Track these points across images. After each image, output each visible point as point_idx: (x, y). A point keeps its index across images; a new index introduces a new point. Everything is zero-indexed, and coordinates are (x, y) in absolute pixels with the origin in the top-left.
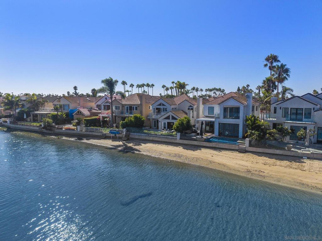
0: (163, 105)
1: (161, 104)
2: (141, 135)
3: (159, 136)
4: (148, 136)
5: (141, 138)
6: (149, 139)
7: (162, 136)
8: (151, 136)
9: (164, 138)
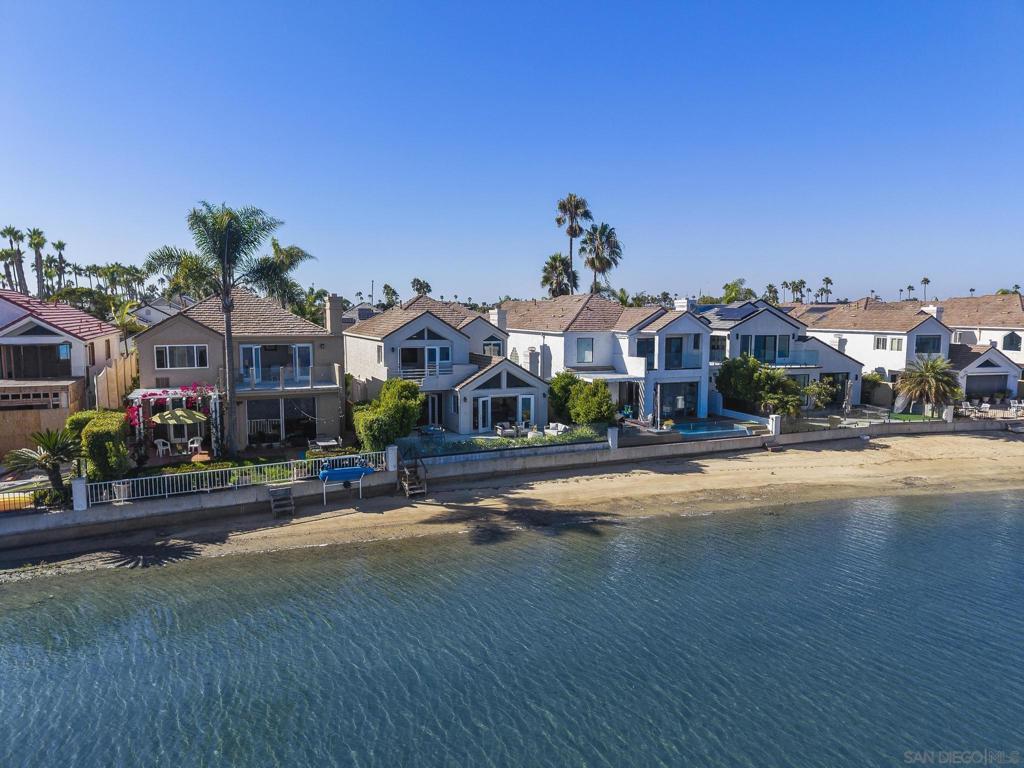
1: (422, 332)
2: (468, 460)
3: (543, 450)
4: (502, 457)
5: (475, 471)
6: (508, 469)
7: (554, 449)
8: (514, 457)
9: (565, 452)
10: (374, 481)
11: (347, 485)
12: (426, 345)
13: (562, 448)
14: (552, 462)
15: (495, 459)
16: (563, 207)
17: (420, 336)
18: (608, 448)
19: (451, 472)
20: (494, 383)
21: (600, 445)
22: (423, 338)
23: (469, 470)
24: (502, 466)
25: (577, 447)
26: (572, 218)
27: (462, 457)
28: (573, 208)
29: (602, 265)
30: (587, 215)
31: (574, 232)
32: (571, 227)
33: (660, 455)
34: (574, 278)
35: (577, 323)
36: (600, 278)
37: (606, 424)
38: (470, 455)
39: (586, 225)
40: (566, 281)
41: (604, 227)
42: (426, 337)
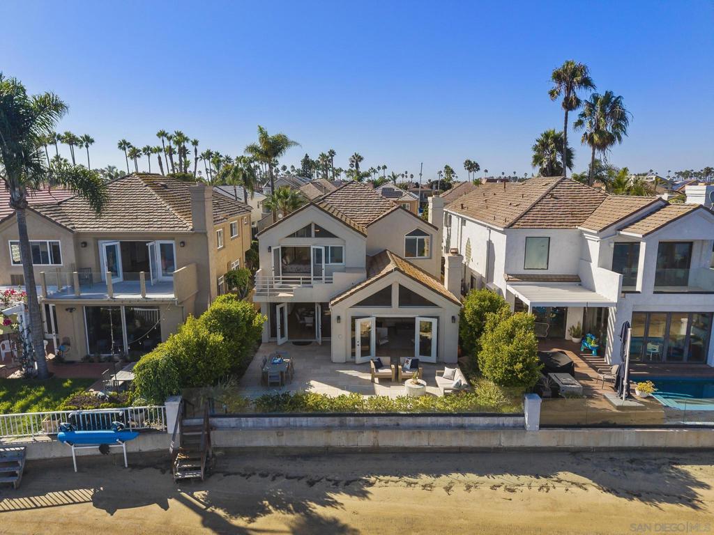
0: (323, 233)
1: (308, 228)
2: (288, 427)
3: (410, 420)
4: (342, 426)
5: (296, 443)
6: (351, 444)
7: (429, 420)
8: (361, 428)
9: (449, 427)
10: (145, 445)
11: (104, 449)
12: (313, 243)
13: (441, 420)
14: (422, 441)
15: (329, 429)
16: (558, 77)
17: (306, 232)
18: (523, 427)
19: (261, 441)
20: (382, 298)
21: (509, 421)
22: (309, 235)
23: (289, 441)
24: (339, 440)
25: (467, 421)
26: (570, 89)
27: (280, 421)
28: (571, 77)
29: (602, 140)
30: (587, 83)
31: (569, 105)
32: (566, 99)
33: (620, 445)
34: (568, 156)
35: (530, 217)
36: (599, 155)
37: (523, 389)
38: (292, 419)
39: (584, 94)
40: (559, 159)
41: (608, 96)
42: (313, 234)
